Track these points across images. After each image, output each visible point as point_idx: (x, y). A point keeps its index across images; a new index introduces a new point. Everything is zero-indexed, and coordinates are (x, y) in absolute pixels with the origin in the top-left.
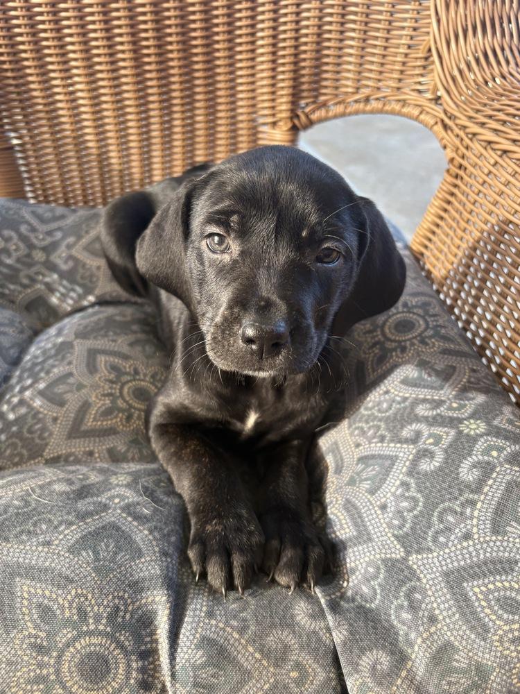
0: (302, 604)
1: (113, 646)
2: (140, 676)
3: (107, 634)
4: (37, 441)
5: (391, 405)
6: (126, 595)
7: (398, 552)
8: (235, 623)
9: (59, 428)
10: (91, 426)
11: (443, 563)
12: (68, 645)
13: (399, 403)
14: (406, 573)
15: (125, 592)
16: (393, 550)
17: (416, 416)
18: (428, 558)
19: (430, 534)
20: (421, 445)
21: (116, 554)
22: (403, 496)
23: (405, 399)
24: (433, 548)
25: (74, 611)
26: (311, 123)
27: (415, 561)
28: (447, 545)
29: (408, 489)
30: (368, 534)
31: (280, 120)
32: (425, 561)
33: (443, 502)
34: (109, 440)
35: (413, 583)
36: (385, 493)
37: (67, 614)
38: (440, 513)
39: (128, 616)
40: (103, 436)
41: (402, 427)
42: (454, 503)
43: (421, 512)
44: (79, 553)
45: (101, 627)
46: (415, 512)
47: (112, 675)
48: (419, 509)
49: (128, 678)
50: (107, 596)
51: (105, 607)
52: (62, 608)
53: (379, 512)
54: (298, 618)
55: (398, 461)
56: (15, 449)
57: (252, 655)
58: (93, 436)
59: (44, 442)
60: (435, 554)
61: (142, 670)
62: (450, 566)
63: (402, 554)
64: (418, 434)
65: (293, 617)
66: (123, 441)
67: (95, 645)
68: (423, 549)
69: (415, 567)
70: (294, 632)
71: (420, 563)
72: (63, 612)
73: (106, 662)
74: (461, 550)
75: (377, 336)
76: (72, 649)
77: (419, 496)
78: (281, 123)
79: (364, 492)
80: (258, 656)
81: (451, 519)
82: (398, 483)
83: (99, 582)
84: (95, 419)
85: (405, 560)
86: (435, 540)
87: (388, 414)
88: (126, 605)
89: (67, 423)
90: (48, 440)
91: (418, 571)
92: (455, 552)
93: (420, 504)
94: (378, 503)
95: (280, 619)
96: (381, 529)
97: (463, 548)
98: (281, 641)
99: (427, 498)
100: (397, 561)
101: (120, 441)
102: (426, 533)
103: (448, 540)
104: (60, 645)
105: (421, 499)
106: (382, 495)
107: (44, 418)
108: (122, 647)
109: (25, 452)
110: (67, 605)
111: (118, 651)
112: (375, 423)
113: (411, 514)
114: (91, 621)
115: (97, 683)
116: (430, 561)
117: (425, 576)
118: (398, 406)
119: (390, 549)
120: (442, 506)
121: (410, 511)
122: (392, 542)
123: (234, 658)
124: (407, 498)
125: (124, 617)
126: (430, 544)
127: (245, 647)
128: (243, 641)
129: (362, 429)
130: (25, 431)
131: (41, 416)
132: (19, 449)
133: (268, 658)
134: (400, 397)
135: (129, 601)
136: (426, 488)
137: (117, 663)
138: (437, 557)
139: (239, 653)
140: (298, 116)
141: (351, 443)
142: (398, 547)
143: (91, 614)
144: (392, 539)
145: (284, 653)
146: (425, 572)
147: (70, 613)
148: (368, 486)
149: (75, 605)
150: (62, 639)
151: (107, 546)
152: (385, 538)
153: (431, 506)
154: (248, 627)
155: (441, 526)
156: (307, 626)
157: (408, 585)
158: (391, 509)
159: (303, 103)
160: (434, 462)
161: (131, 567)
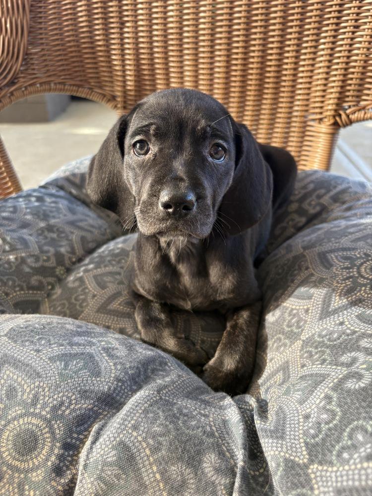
0: (213, 456)
1: (47, 430)
2: (57, 462)
3: (46, 419)
4: (78, 307)
5: (341, 336)
6: (74, 397)
7: (302, 458)
8: (151, 441)
9: (94, 302)
10: (115, 307)
11: (339, 479)
12: (14, 419)
13: (348, 335)
14: (302, 479)
15: (74, 394)
16: (299, 454)
17: (358, 346)
18: (327, 471)
19: (337, 448)
20: (354, 368)
21: (80, 369)
22: (324, 408)
23: (354, 332)
24: (335, 462)
25: (31, 396)
26: (351, 122)
27: (315, 470)
28: (348, 462)
29: (330, 403)
30: (284, 433)
31: (326, 117)
32: (324, 473)
33: (358, 419)
34: (124, 321)
35: (304, 491)
36: (311, 404)
37: (25, 397)
38: (352, 429)
39: (67, 412)
40: (121, 317)
41: (344, 353)
42: (368, 422)
43: (336, 425)
44: (55, 361)
45: (44, 413)
46: (331, 425)
47: (36, 453)
48: (335, 422)
49: (47, 460)
50: (59, 393)
51: (54, 400)
52: (23, 392)
53: (301, 420)
54: (205, 465)
55: (329, 378)
56: (63, 308)
57: (154, 473)
58: (114, 315)
59: (81, 309)
60: (335, 469)
61: (61, 458)
62: (345, 483)
63: (305, 461)
64: (354, 360)
65: (200, 462)
66: (132, 325)
67: (33, 424)
68: (326, 462)
69: (313, 476)
70: (196, 474)
71: (318, 474)
72: (23, 395)
73: (36, 440)
74: (360, 470)
75: (353, 272)
76: (16, 423)
77: (338, 410)
78: (326, 120)
79: (295, 402)
80: (158, 476)
81: (360, 437)
82: (323, 395)
83: (58, 382)
84: (120, 304)
85: (306, 466)
86: (339, 455)
87: (335, 343)
88: (70, 404)
89: (100, 300)
90: (84, 309)
91: (314, 481)
92: (353, 470)
93: (338, 418)
94: (303, 413)
95: (189, 458)
96: (297, 434)
97: (362, 468)
98: (182, 475)
99: (344, 413)
100: (299, 465)
101: (131, 324)
102: (333, 446)
103: (351, 458)
104: (10, 417)
105: (339, 413)
106: (308, 406)
107: (88, 293)
108: (53, 433)
109: (68, 312)
110: (28, 391)
111: (48, 435)
112: (323, 349)
113: (327, 426)
114: (39, 406)
115: (23, 455)
116: (328, 474)
117: (318, 488)
118: (346, 337)
119: (296, 452)
120: (356, 423)
121: (327, 423)
122: (301, 447)
123: (139, 469)
124: (328, 410)
125: (64, 411)
126: (334, 458)
127: (150, 464)
128: (151, 458)
129: (311, 352)
130: (73, 297)
131: (87, 291)
132: (65, 309)
133: (166, 483)
134: (351, 330)
135: (74, 402)
136: (346, 403)
137: (44, 444)
138: (336, 472)
139: (144, 466)
140: (340, 115)
141: (299, 364)
142: (305, 453)
143: (41, 402)
144: (302, 445)
145: (181, 486)
146: (320, 484)
147: (28, 397)
148: (299, 397)
149: (33, 392)
150: (12, 414)
151: (77, 363)
152: (296, 442)
153: (346, 421)
154: (160, 450)
155: (349, 443)
156: (209, 475)
157: (299, 490)
158: (312, 420)
159: (346, 105)
160: (360, 383)
161: (87, 380)
